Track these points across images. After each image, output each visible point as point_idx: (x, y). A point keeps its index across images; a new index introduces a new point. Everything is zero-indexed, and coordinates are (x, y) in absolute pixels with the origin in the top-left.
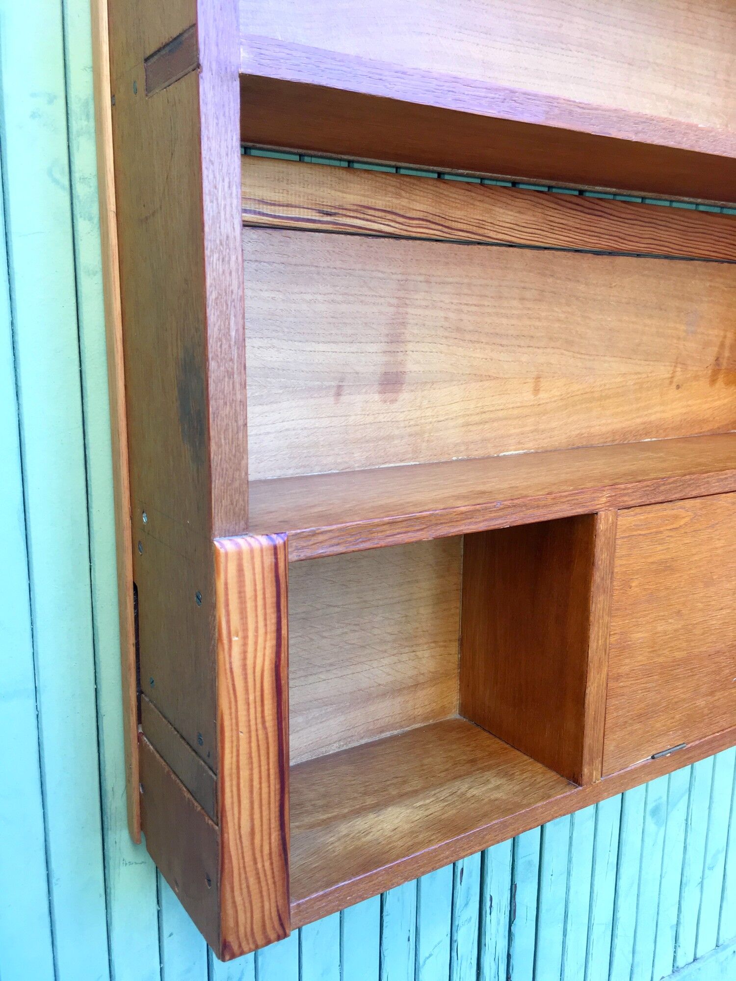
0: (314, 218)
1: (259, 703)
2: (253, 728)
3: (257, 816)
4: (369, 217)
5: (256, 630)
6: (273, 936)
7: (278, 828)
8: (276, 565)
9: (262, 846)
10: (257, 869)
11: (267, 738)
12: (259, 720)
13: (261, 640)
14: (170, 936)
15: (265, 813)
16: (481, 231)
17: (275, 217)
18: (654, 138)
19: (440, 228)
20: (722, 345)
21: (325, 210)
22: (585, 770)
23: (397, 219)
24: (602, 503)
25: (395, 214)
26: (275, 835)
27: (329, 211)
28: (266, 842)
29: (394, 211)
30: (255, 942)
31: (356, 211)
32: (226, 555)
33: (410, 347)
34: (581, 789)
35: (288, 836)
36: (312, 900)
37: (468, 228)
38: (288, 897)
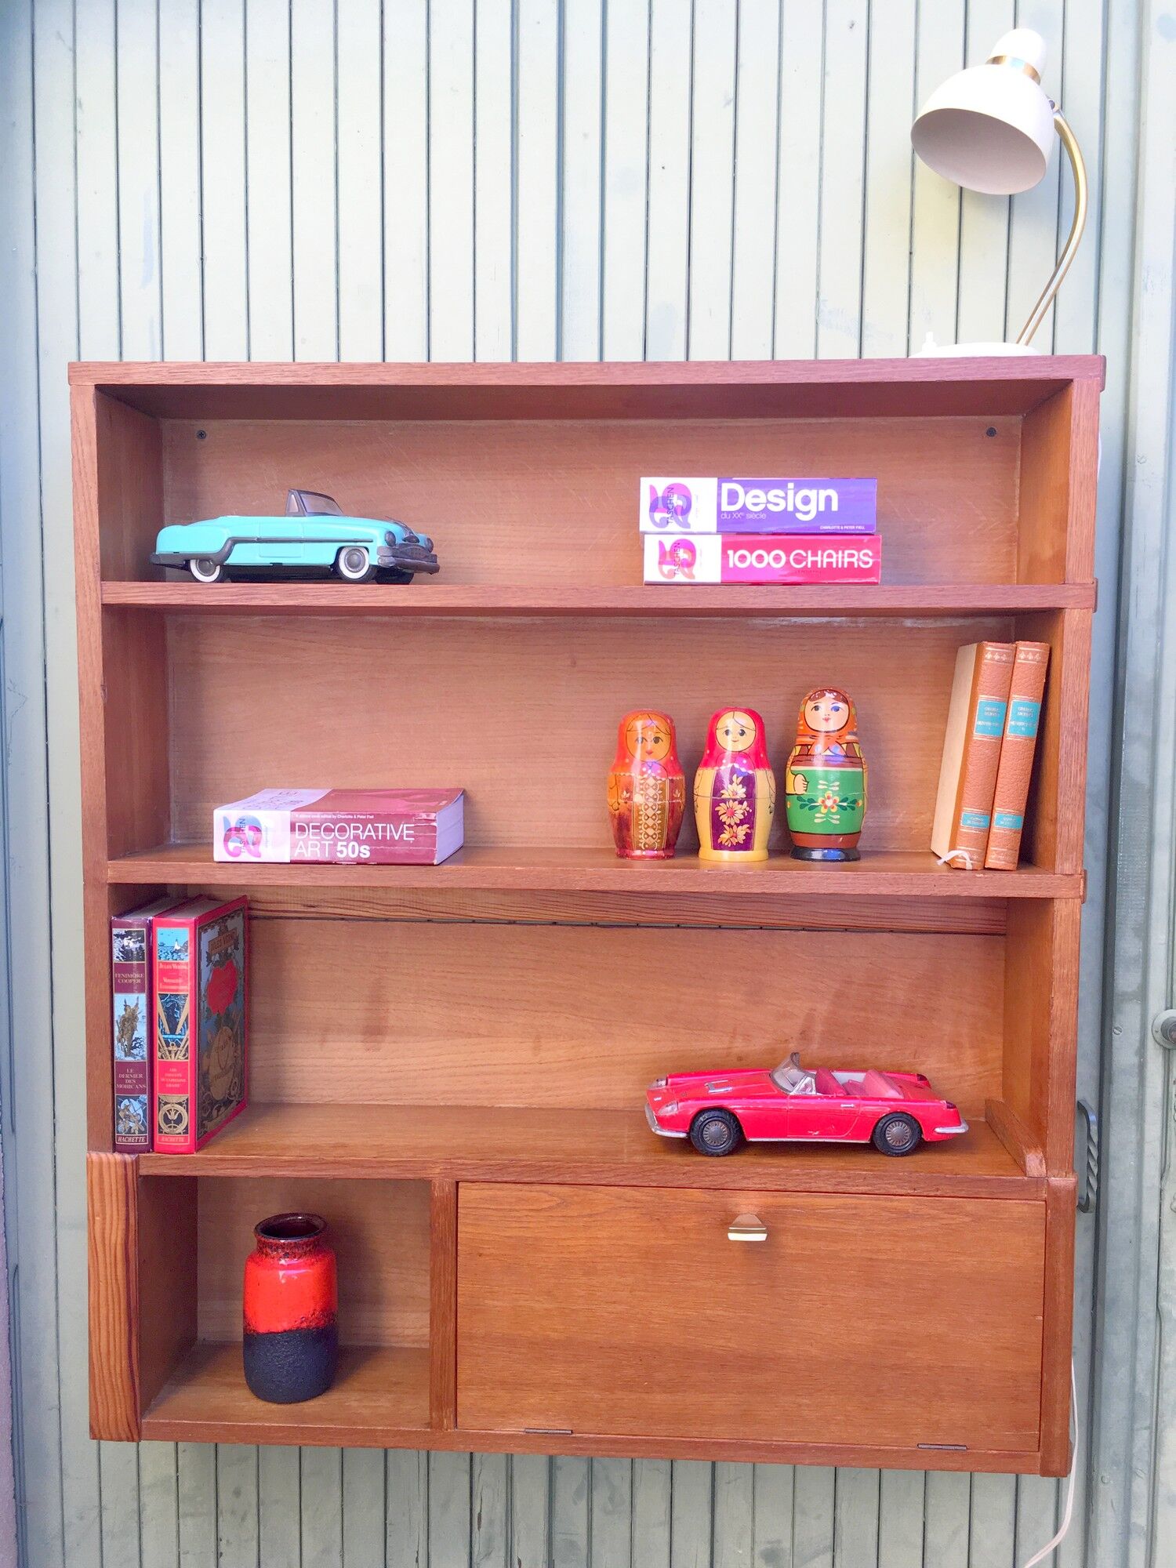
0: (299, 909)
1: (113, 1266)
2: (109, 1281)
3: (112, 1345)
4: (349, 907)
5: (112, 1217)
6: (123, 1436)
7: (127, 1358)
8: (126, 1175)
9: (115, 1366)
10: (111, 1381)
11: (119, 1292)
12: (113, 1277)
13: (115, 1223)
14: (184, 1451)
17: (267, 910)
19: (418, 911)
20: (810, 1018)
21: (309, 903)
22: (434, 1414)
23: (375, 906)
24: (435, 1173)
25: (373, 903)
26: (125, 1363)
27: (312, 904)
28: (118, 1364)
29: (372, 901)
30: (110, 1434)
31: (337, 903)
32: (92, 1162)
33: (392, 1006)
34: (429, 1430)
35: (135, 1367)
36: (160, 1423)
37: (448, 910)
38: (136, 1411)
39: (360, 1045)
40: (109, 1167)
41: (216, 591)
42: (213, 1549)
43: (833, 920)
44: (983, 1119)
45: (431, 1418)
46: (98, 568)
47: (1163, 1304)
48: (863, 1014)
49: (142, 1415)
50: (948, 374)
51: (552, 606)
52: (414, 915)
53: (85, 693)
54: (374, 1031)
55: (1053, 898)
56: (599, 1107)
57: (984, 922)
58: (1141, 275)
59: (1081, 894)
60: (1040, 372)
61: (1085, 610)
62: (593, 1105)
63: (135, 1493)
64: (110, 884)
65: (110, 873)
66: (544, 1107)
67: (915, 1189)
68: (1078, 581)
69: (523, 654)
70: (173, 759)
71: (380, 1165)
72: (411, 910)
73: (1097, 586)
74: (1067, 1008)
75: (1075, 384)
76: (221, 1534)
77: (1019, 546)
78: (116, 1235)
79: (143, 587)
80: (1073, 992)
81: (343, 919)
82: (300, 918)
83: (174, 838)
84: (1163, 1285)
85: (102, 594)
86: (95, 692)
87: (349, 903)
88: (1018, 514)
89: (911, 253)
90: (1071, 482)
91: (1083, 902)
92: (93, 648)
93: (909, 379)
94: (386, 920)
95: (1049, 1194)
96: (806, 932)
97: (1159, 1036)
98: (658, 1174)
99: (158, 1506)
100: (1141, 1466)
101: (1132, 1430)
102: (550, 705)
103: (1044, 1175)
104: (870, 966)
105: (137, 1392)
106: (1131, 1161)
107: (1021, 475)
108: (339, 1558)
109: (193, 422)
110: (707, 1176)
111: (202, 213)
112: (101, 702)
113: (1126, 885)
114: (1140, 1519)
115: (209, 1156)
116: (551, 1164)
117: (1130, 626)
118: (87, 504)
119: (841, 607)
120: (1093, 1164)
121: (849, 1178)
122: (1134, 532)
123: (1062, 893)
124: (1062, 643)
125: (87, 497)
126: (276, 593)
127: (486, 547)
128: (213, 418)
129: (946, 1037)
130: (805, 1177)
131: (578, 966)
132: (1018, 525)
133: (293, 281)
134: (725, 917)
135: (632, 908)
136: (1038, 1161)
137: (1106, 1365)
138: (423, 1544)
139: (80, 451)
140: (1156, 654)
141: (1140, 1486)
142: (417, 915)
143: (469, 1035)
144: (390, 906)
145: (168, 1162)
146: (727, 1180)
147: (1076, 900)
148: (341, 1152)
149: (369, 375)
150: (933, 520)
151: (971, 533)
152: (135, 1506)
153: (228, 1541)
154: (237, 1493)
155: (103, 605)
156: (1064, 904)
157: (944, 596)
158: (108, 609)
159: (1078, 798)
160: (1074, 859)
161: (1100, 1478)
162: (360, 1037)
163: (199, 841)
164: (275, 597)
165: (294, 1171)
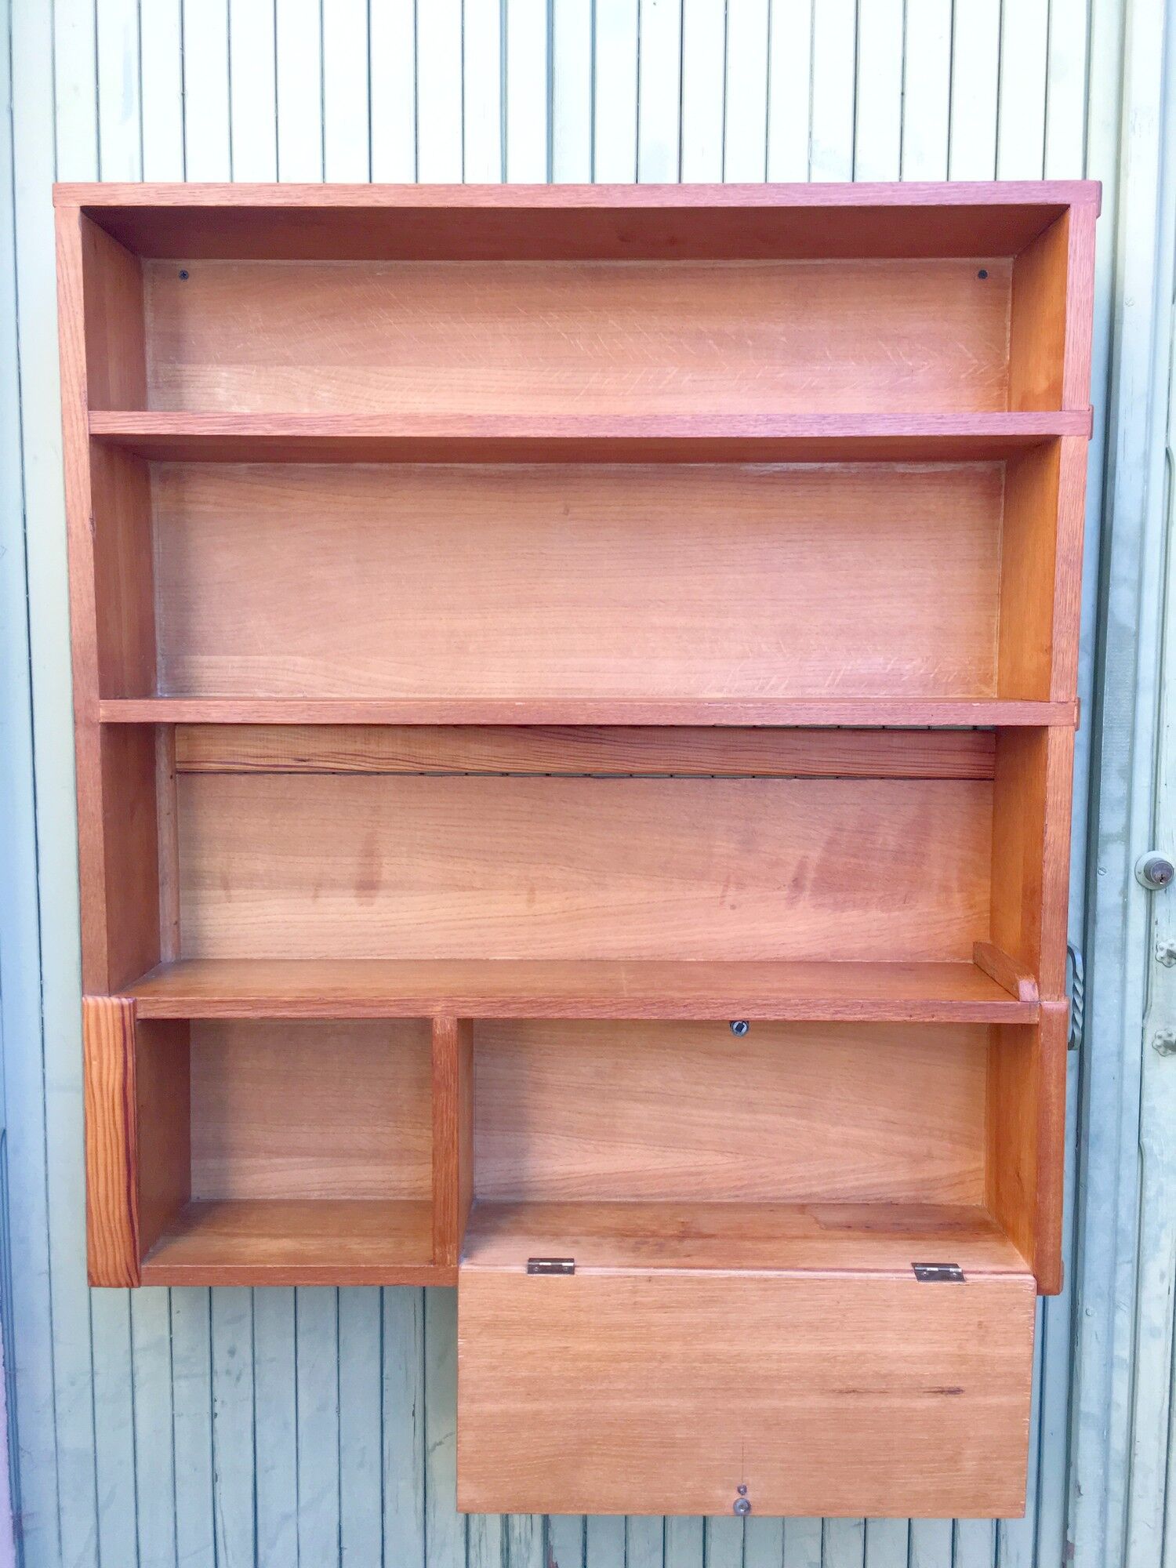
0: (290, 764)
1: (111, 1110)
2: (107, 1126)
3: (110, 1190)
4: (340, 760)
5: (109, 1060)
7: (126, 1202)
8: (123, 1018)
9: (114, 1211)
10: (110, 1226)
11: (117, 1137)
12: (112, 1122)
13: (112, 1067)
15: (116, 1188)
16: (455, 765)
17: (258, 765)
18: (462, 719)
19: (411, 764)
20: (802, 866)
21: (300, 757)
22: (437, 1250)
23: (368, 760)
24: (436, 1011)
25: (365, 756)
26: (124, 1207)
27: (304, 758)
28: (117, 1209)
29: (364, 754)
30: (109, 1280)
31: (328, 757)
32: (88, 1006)
33: (385, 860)
34: (432, 1266)
35: (134, 1210)
36: (159, 1268)
37: (441, 763)
38: (135, 1257)
39: (353, 900)
40: (106, 1012)
41: (208, 420)
42: (209, 1411)
43: (825, 768)
44: (970, 961)
45: (434, 1254)
46: (85, 396)
47: (1145, 1140)
48: (855, 860)
49: (142, 1261)
50: (947, 198)
51: (551, 436)
52: (407, 768)
53: (73, 526)
54: (367, 886)
55: (1047, 726)
56: (593, 958)
57: (973, 767)
58: (1129, 117)
59: (1075, 721)
60: (1038, 197)
61: (1081, 438)
62: (587, 957)
63: (128, 1357)
64: (103, 724)
65: (102, 712)
66: (538, 958)
67: (911, 1016)
68: (1074, 407)
69: (515, 502)
70: (159, 610)
71: (381, 1004)
72: (401, 763)
73: (1093, 413)
74: (1060, 834)
75: (1072, 211)
76: (216, 1394)
77: (1010, 390)
78: (113, 1078)
79: (131, 417)
80: (1066, 818)
81: (334, 773)
82: (290, 773)
83: (161, 692)
84: (1144, 1121)
85: (89, 424)
86: (84, 526)
87: (340, 756)
88: (1008, 357)
89: (903, 94)
90: (1068, 308)
91: (1077, 729)
92: (81, 480)
93: (909, 203)
94: (378, 773)
95: (1041, 1017)
96: (798, 780)
97: (1142, 877)
98: (659, 1007)
99: (151, 1366)
100: (1124, 1298)
101: (1115, 1264)
102: (542, 554)
103: (1037, 999)
104: (862, 813)
105: (137, 1238)
106: (1115, 1001)
107: (1012, 316)
108: (335, 1416)
109: (175, 262)
110: (707, 1008)
111: (183, 46)
112: (90, 536)
113: (1111, 727)
114: (1123, 1352)
115: (207, 999)
116: (553, 1000)
117: (1118, 469)
118: (73, 329)
119: (841, 435)
120: (1078, 1001)
121: (847, 1006)
122: (1122, 377)
123: (1057, 720)
124: (1058, 473)
125: (73, 324)
126: (269, 423)
127: (477, 392)
128: (196, 257)
129: (936, 882)
130: (804, 1007)
131: (573, 817)
132: (1009, 367)
133: (277, 117)
134: (718, 766)
135: (625, 758)
136: (1031, 986)
137: (1090, 1198)
138: (420, 1397)
139: (65, 275)
140: (1143, 497)
141: (1123, 1320)
142: (409, 768)
143: (463, 889)
144: (383, 759)
145: (166, 1005)
146: (728, 1011)
147: (1070, 727)
148: (339, 993)
149: (362, 196)
150: (926, 364)
151: (963, 376)
152: (128, 1368)
153: (223, 1402)
154: (232, 1352)
155: (91, 436)
156: (1058, 731)
157: (943, 423)
158: (97, 440)
159: (1072, 627)
160: (1069, 687)
161: (1084, 1311)
162: (353, 892)
163: (187, 695)
164: (268, 426)
165: (295, 1011)
